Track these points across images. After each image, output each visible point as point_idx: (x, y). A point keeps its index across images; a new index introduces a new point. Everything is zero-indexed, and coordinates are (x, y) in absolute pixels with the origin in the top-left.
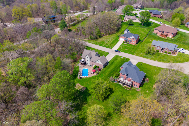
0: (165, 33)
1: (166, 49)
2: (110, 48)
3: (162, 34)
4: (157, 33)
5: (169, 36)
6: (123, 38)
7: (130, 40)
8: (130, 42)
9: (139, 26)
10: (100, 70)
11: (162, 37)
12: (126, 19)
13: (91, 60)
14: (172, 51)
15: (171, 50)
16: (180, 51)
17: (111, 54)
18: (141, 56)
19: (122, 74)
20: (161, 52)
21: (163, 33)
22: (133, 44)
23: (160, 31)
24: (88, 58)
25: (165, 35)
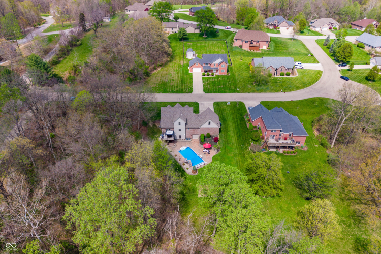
0: (255, 44)
1: (282, 69)
2: (188, 93)
3: (251, 45)
4: (241, 46)
5: (262, 47)
6: (197, 67)
7: (215, 67)
8: (214, 71)
9: (200, 38)
10: (216, 140)
11: (252, 51)
12: (166, 30)
13: (187, 126)
14: (291, 70)
15: (288, 69)
16: (298, 67)
17: (202, 102)
18: (253, 92)
19: (272, 131)
20: (276, 76)
21: (252, 43)
22: (221, 73)
23: (246, 42)
24: (180, 124)
25: (257, 48)
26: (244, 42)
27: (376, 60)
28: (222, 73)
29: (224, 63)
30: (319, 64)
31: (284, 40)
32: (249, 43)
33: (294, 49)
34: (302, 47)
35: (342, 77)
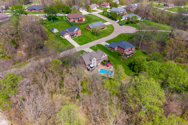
3: (79, 20)
4: (74, 21)
6: (67, 35)
9: (51, 22)
17: (84, 50)
19: (126, 49)
25: (82, 20)
26: (75, 19)
27: (125, 16)
28: (79, 35)
29: (79, 30)
30: (108, 22)
31: (87, 16)
32: (77, 19)
33: (95, 18)
34: (96, 17)
35: (120, 25)
